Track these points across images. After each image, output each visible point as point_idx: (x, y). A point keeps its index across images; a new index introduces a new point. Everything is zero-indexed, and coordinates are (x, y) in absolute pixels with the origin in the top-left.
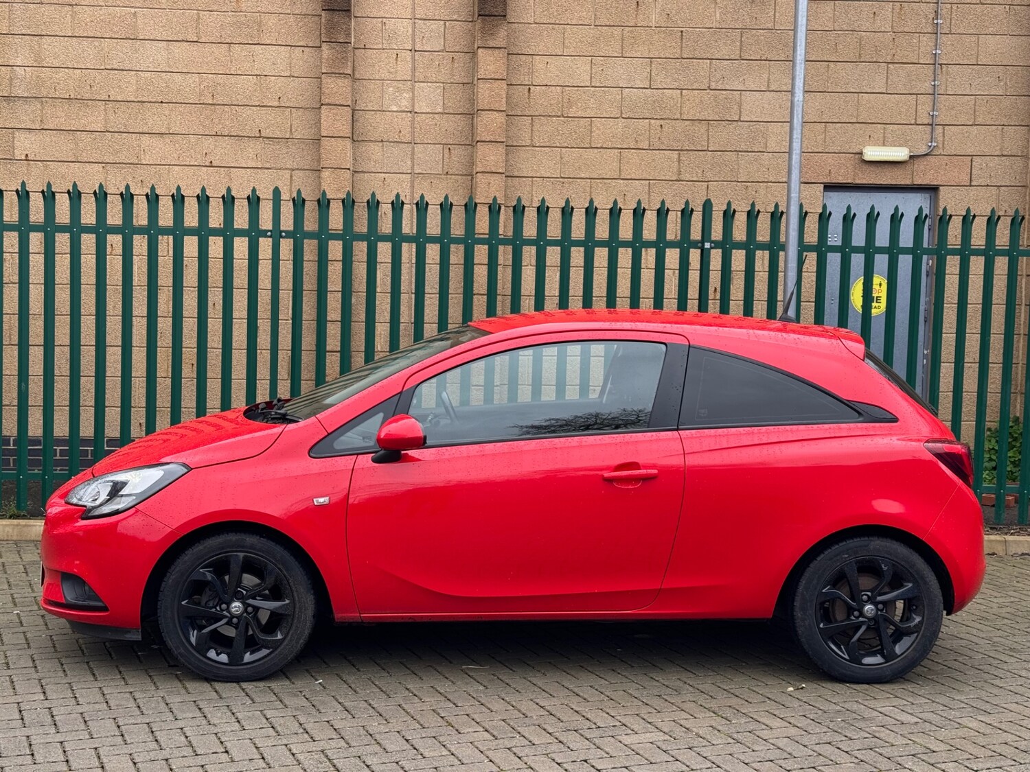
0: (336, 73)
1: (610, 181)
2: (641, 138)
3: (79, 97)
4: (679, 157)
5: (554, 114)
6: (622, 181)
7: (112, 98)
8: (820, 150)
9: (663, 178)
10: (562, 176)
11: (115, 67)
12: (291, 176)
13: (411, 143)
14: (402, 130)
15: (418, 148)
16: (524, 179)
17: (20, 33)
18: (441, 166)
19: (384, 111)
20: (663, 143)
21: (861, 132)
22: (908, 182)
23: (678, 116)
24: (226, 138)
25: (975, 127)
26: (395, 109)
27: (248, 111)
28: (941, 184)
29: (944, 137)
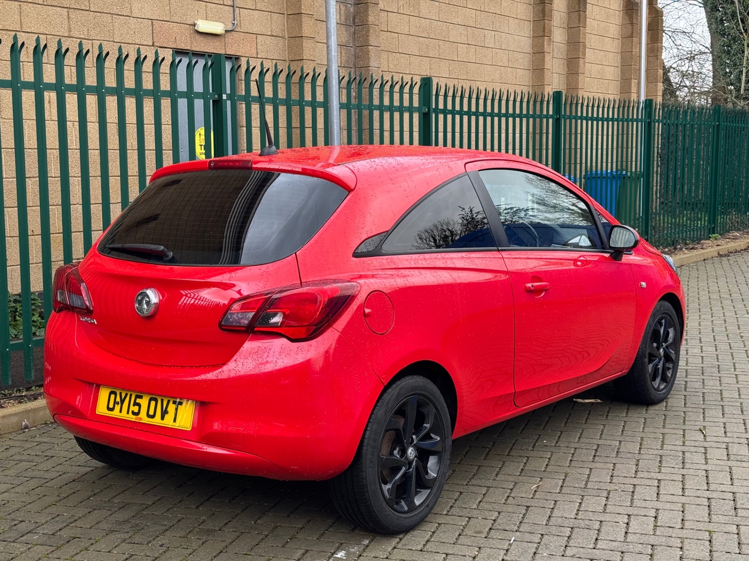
4: (68, 14)
8: (167, 19)
9: (58, 34)
21: (192, 7)
22: (223, 52)
28: (241, 55)
29: (240, 17)
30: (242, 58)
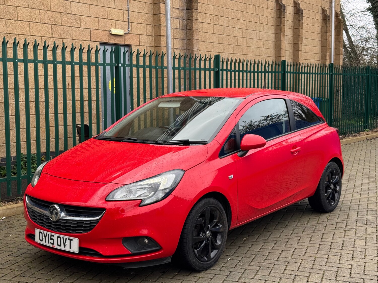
1: (26, 36)
2: (37, 17)
4: (52, 27)
6: (31, 36)
8: (97, 29)
9: (47, 36)
10: (7, 32)
20: (45, 21)
21: (109, 23)
22: (123, 43)
23: (49, 9)
25: (139, 24)
28: (132, 44)
29: (131, 27)
30: (132, 46)
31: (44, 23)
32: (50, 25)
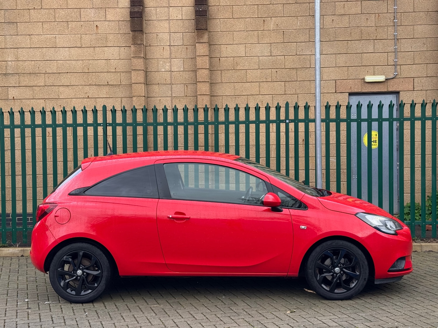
0: (137, 57)
1: (256, 96)
2: (268, 77)
3: (34, 72)
4: (285, 84)
5: (230, 69)
6: (260, 96)
7: (47, 72)
8: (346, 78)
9: (279, 94)
10: (235, 95)
11: (48, 59)
12: (121, 100)
13: (170, 84)
14: (166, 79)
15: (173, 86)
16: (219, 97)
17: (9, 47)
18: (184, 93)
19: (159, 71)
20: (277, 79)
21: (364, 70)
22: (386, 90)
23: (283, 67)
24: (94, 86)
25: (415, 65)
26: (163, 70)
27: (102, 74)
30: (401, 92)
31: (276, 82)
32: (284, 82)
